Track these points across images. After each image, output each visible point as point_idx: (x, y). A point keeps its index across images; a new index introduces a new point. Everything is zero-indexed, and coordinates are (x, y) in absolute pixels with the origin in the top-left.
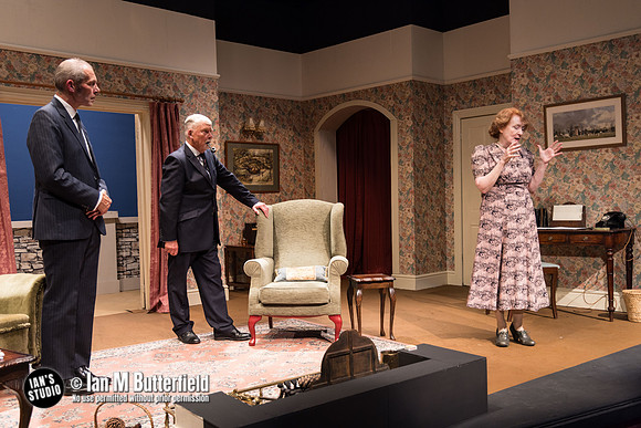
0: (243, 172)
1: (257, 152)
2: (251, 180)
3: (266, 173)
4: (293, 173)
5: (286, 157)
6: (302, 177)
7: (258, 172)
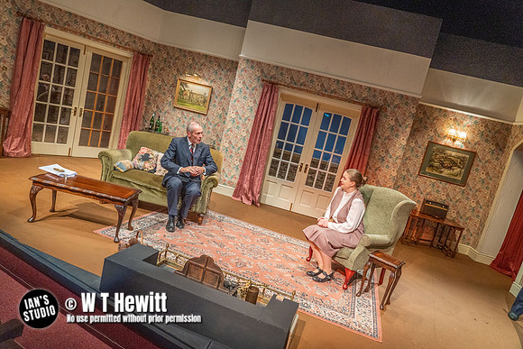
0: (436, 164)
1: (454, 154)
2: (441, 172)
3: (457, 170)
4: (483, 177)
5: (481, 164)
6: (491, 182)
7: (450, 168)
